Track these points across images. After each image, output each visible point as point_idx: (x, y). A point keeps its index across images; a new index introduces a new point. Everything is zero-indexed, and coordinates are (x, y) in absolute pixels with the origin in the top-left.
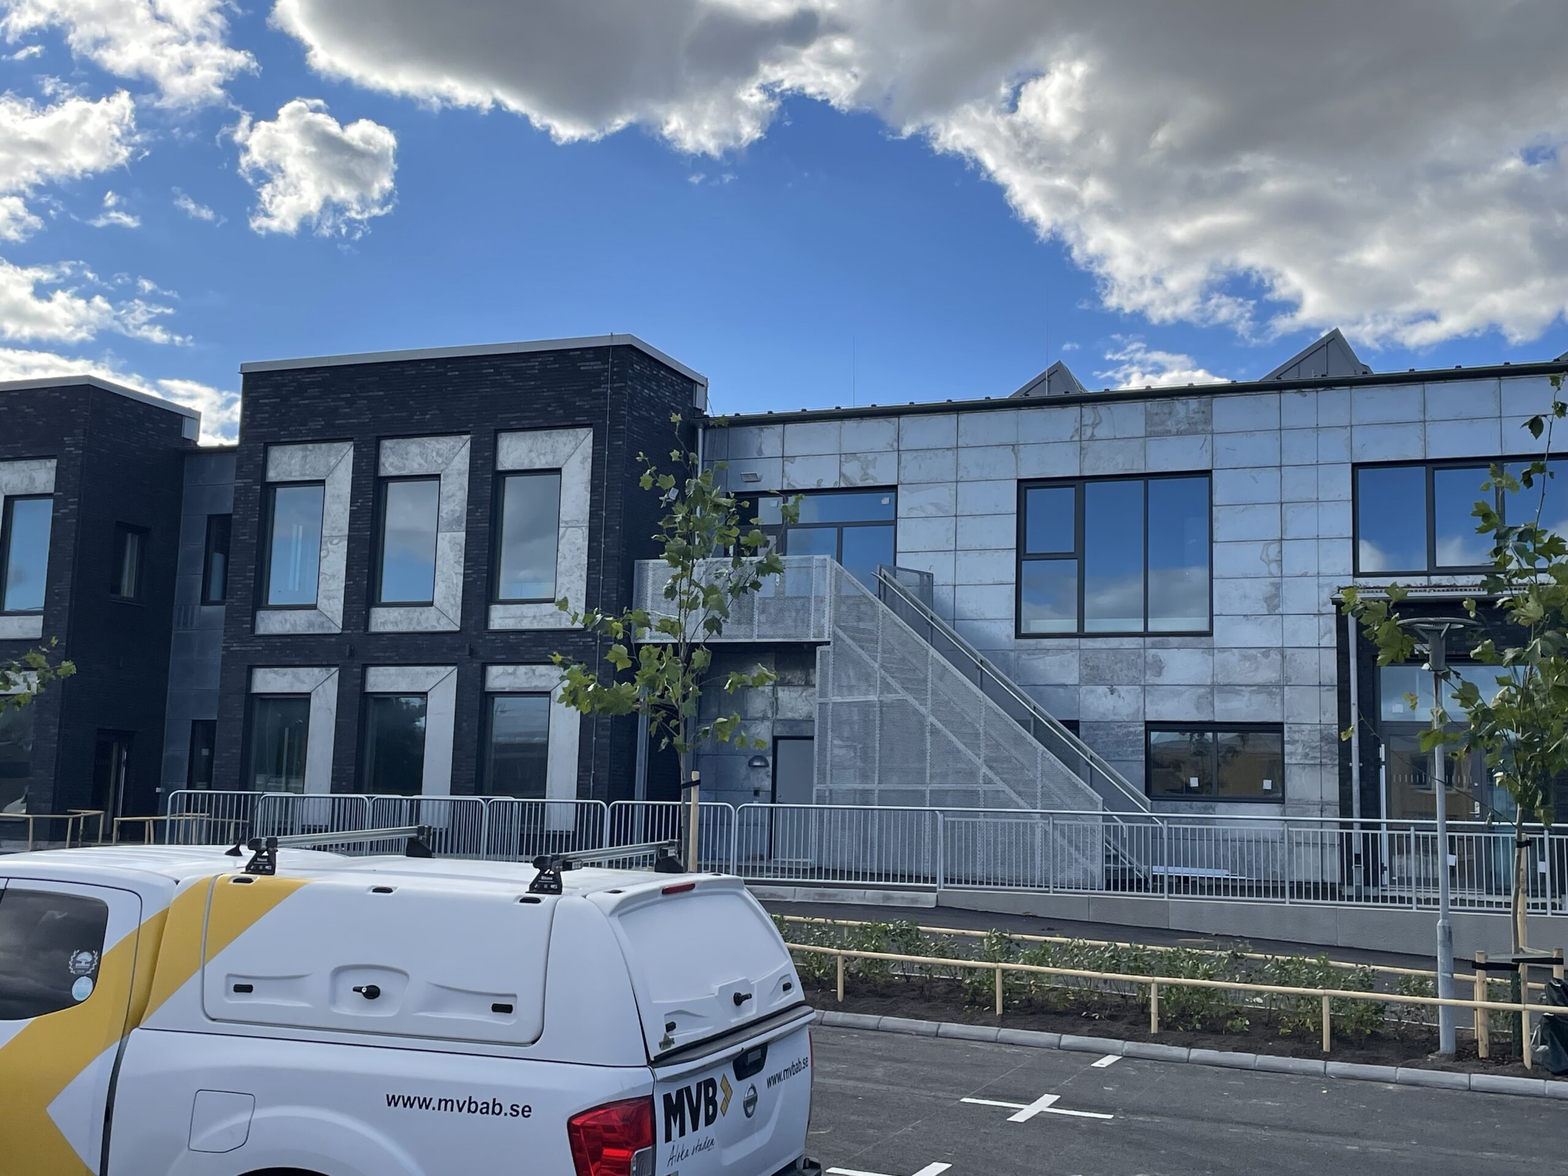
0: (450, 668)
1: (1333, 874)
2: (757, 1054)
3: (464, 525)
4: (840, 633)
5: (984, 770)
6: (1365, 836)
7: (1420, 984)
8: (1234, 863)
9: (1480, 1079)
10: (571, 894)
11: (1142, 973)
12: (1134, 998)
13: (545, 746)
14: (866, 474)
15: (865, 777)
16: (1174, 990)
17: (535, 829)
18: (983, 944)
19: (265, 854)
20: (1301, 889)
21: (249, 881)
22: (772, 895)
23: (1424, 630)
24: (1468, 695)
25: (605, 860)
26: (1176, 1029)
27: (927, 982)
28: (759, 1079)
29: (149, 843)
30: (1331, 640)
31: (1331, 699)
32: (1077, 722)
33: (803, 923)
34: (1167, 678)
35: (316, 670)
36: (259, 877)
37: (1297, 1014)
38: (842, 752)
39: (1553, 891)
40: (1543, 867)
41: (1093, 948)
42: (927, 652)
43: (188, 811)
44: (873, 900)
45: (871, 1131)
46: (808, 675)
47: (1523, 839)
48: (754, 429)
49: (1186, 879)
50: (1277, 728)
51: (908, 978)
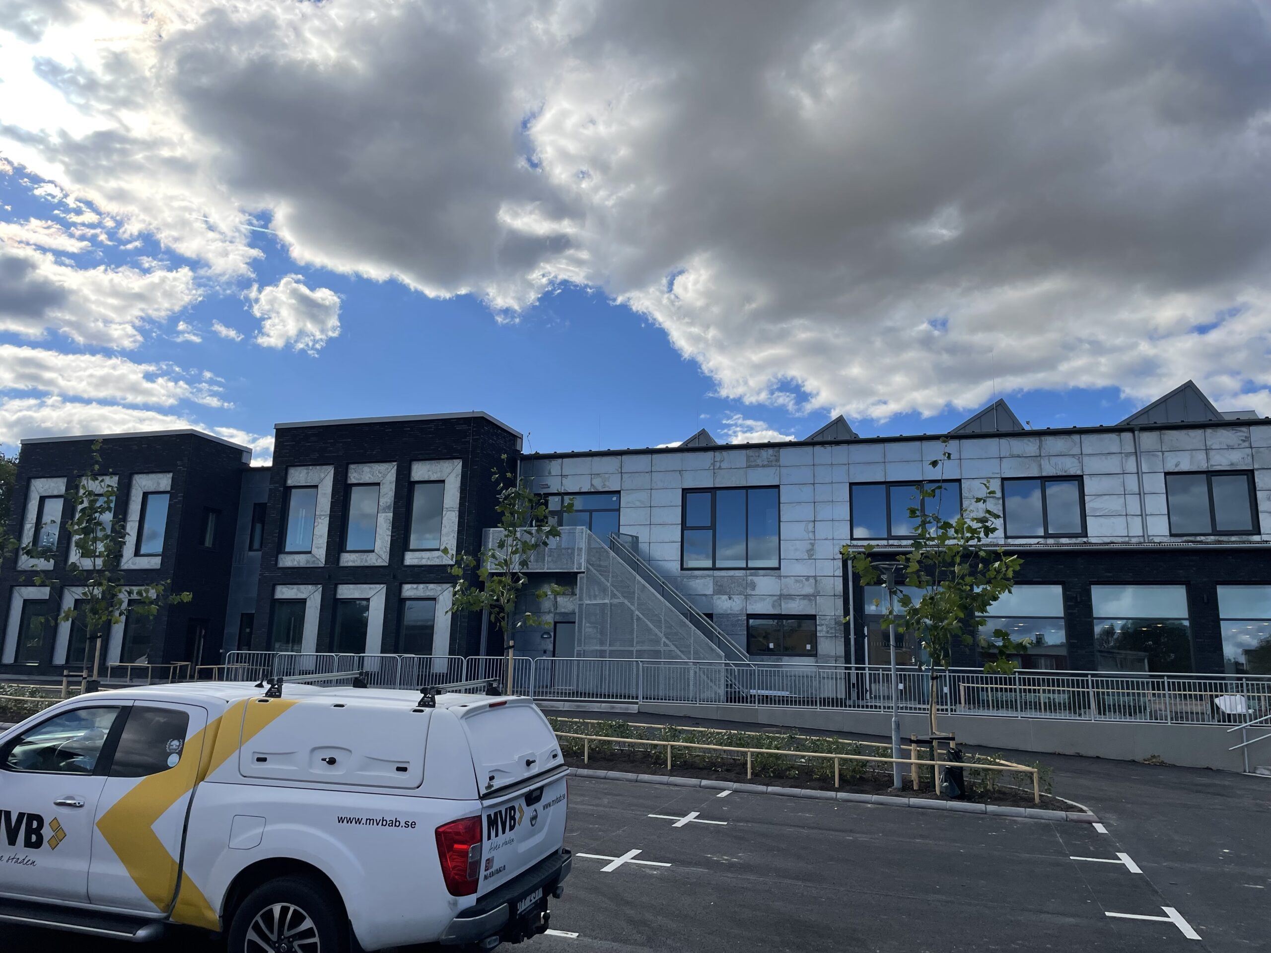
0: (382, 586)
1: (842, 695)
2: (538, 792)
3: (392, 509)
4: (590, 567)
5: (664, 639)
6: (857, 674)
7: (884, 751)
8: (791, 688)
9: (914, 801)
10: (440, 707)
11: (743, 747)
12: (739, 760)
13: (433, 627)
14: (604, 485)
15: (602, 643)
16: (760, 756)
17: (426, 672)
18: (661, 732)
19: (276, 686)
20: (825, 702)
21: (267, 701)
22: (552, 707)
23: (883, 568)
24: (905, 601)
25: (463, 689)
26: (761, 776)
27: (632, 752)
28: (539, 806)
29: (215, 680)
30: (840, 572)
31: (840, 603)
32: (712, 614)
33: (567, 721)
34: (756, 592)
35: (310, 586)
36: (272, 699)
37: (822, 768)
38: (590, 630)
39: (951, 702)
40: (946, 690)
41: (718, 733)
42: (635, 578)
43: (237, 662)
44: (605, 709)
45: (600, 833)
46: (573, 589)
47: (935, 676)
48: (547, 461)
49: (767, 696)
50: (813, 617)
51: (622, 750)
